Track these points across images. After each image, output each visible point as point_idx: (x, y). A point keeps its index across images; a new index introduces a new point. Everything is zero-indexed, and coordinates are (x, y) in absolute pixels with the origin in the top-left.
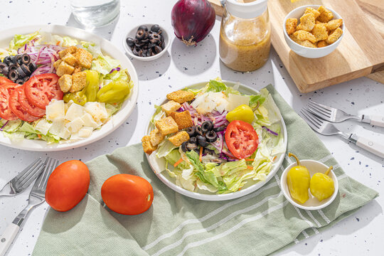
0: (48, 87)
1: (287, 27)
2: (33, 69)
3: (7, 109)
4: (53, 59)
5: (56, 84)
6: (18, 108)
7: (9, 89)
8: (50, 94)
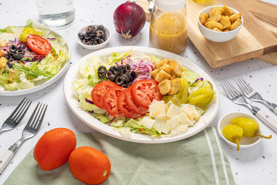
0: (149, 90)
1: (200, 19)
2: (134, 75)
3: (114, 107)
4: (150, 69)
5: (155, 88)
6: (124, 106)
7: (116, 91)
8: (151, 96)
